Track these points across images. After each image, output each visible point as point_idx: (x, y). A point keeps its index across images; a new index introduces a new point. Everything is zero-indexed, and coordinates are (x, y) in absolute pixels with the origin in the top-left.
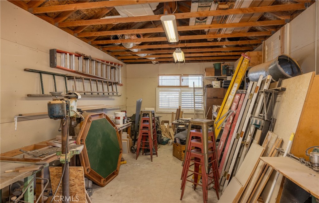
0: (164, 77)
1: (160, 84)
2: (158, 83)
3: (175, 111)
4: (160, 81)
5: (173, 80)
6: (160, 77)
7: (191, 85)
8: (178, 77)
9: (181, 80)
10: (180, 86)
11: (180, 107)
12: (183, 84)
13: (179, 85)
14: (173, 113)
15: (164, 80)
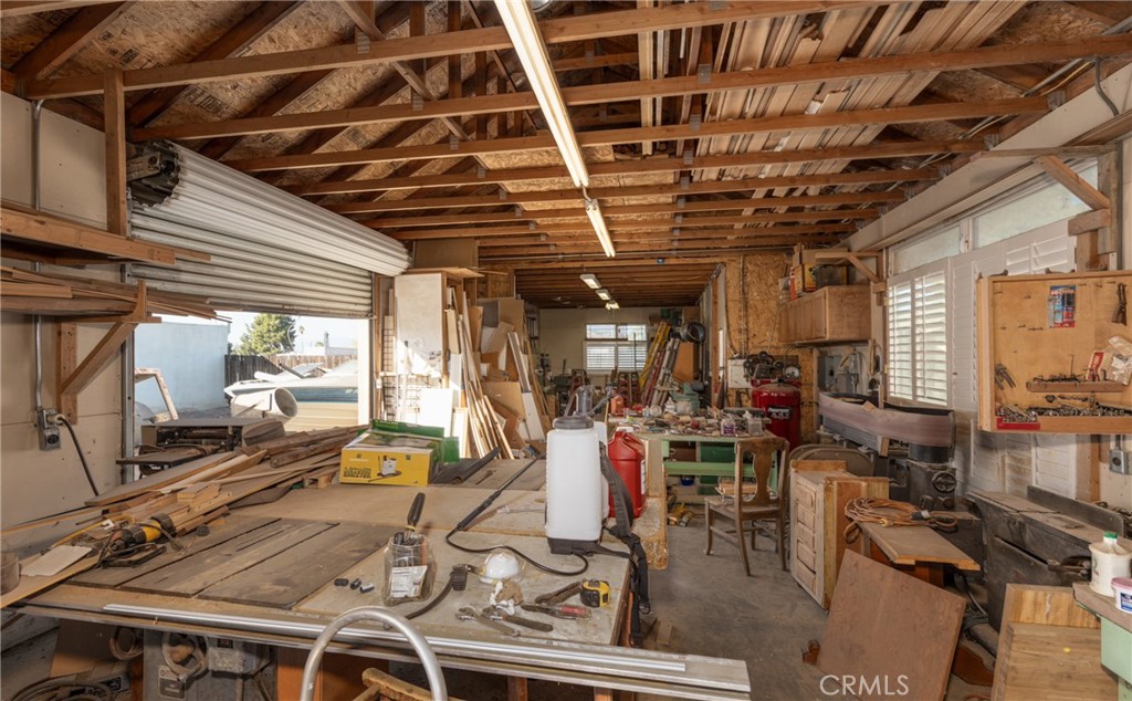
0: (593, 327)
1: (588, 336)
2: (586, 334)
3: (610, 373)
4: (588, 332)
5: (607, 331)
6: (588, 326)
7: (631, 338)
8: (613, 326)
9: (617, 331)
10: (617, 340)
11: (616, 367)
12: (620, 336)
13: (613, 337)
14: (607, 376)
15: (594, 331)
